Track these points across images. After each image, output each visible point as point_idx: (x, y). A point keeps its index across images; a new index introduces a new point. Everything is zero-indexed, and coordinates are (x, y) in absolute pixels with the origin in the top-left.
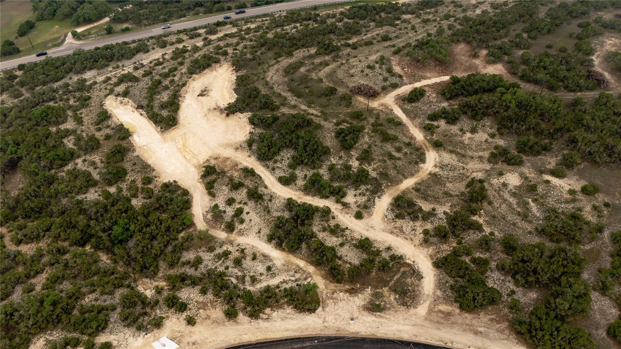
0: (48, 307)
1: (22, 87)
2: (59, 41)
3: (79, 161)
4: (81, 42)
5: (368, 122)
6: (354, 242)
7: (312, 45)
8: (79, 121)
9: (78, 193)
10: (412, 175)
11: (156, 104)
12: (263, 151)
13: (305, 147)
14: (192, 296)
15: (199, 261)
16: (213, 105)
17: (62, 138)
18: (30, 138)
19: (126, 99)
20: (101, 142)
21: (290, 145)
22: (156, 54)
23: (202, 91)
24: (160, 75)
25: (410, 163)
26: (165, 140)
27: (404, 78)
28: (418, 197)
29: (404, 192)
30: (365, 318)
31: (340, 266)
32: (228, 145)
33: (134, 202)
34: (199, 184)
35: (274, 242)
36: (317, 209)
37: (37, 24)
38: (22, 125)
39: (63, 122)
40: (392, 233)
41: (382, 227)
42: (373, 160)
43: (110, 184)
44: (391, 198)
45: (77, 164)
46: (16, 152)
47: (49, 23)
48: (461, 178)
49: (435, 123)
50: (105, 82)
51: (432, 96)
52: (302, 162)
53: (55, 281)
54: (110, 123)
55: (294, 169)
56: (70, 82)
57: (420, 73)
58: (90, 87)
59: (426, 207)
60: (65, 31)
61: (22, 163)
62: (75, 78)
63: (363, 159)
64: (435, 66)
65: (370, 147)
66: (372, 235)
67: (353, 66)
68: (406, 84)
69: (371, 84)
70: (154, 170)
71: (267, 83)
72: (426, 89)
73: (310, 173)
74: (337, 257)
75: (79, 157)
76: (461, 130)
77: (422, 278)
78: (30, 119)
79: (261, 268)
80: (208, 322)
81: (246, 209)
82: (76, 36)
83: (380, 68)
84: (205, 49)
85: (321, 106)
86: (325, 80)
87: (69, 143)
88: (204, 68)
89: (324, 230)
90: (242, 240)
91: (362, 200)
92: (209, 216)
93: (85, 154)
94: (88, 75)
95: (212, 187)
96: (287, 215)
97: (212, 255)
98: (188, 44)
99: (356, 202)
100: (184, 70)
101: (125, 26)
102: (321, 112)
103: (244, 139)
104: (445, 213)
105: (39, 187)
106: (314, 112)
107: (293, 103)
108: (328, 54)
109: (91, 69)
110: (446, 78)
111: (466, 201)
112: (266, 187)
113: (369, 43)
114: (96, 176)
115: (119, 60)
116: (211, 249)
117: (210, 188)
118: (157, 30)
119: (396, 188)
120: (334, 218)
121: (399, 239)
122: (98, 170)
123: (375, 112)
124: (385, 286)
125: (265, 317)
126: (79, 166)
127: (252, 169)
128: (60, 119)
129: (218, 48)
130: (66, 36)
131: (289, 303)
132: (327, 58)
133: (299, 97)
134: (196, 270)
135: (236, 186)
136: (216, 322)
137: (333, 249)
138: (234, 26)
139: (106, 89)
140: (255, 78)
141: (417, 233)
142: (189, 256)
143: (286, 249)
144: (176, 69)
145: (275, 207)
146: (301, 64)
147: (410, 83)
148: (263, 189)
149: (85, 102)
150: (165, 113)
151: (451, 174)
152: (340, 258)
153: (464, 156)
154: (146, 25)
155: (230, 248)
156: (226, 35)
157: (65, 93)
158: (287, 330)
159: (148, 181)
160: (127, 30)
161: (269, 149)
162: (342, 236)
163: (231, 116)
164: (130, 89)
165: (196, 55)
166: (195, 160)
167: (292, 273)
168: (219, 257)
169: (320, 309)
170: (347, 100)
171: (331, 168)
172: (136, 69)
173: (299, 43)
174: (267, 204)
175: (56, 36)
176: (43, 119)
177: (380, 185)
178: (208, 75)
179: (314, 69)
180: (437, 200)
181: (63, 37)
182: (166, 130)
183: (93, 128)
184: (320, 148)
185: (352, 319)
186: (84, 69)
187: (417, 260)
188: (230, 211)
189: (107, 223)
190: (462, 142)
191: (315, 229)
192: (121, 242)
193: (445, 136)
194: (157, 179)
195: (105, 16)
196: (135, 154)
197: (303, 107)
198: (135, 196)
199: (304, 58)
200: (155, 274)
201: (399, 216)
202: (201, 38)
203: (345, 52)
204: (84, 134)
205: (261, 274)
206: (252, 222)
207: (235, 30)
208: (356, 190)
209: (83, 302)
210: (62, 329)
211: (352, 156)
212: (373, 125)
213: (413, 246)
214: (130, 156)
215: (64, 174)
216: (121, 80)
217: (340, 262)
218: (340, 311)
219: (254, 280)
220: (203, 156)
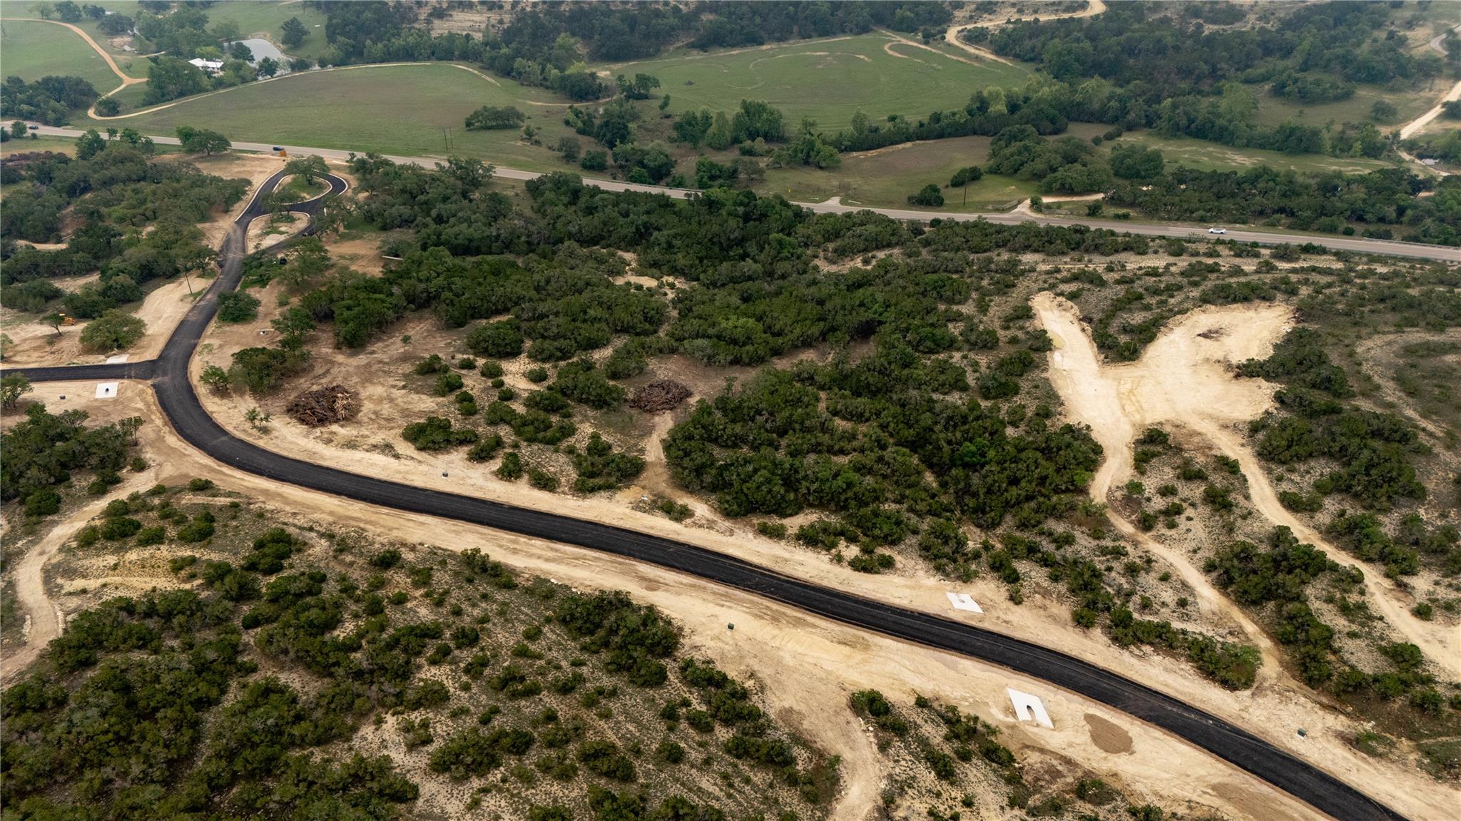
0: (840, 482)
1: (925, 246)
2: (1008, 206)
3: (957, 356)
4: (1040, 216)
6: (1383, 643)
8: (983, 308)
9: (934, 391)
11: (1116, 323)
12: (1275, 443)
13: (1370, 466)
14: (1033, 574)
15: (1068, 540)
16: (1220, 355)
17: (949, 320)
18: (908, 304)
19: (1070, 303)
20: (1001, 344)
21: (1341, 455)
22: (1159, 262)
23: (1210, 331)
24: (1146, 289)
26: (1102, 375)
30: (1329, 746)
31: (1329, 663)
32: (1211, 417)
33: (1010, 431)
34: (1125, 450)
35: (1214, 574)
36: (1334, 567)
37: (985, 177)
38: (904, 288)
39: (959, 303)
43: (986, 398)
45: (952, 357)
46: (881, 314)
47: (1004, 180)
50: (1048, 272)
52: (1349, 487)
53: (860, 469)
54: (1027, 324)
55: (1326, 494)
56: (996, 259)
58: (1023, 273)
60: (1023, 196)
61: (882, 329)
62: (1005, 256)
66: (1430, 650)
70: (1062, 404)
71: (1352, 354)
73: (1354, 511)
74: (1330, 647)
75: (958, 350)
78: (917, 284)
79: (1167, 595)
80: (1042, 612)
81: (1190, 512)
82: (1036, 205)
84: (1256, 277)
87: (955, 329)
88: (1235, 301)
89: (1330, 600)
90: (1157, 549)
91: (1446, 595)
92: (1118, 494)
93: (970, 350)
94: (1028, 258)
95: (1146, 461)
96: (1264, 549)
97: (1096, 542)
98: (1226, 262)
99: (1429, 593)
100: (1195, 293)
101: (1121, 211)
102: (1448, 433)
103: (1248, 417)
105: (890, 363)
106: (1431, 427)
107: (1389, 399)
109: (1036, 251)
112: (1247, 497)
114: (971, 379)
115: (1087, 251)
116: (1097, 535)
117: (1142, 461)
120: (1362, 593)
122: (977, 375)
124: (1410, 738)
125: (1137, 652)
126: (954, 360)
127: (1236, 462)
128: (958, 297)
129: (1286, 281)
130: (1020, 202)
131: (1190, 658)
133: (1410, 394)
134: (1058, 548)
135: (1190, 474)
136: (1054, 619)
137: (1329, 634)
138: (1339, 260)
139: (1045, 282)
140: (1331, 340)
142: (1060, 528)
143: (1233, 597)
144: (1180, 288)
145: (1248, 530)
146: (1454, 348)
148: (1240, 498)
149: (1005, 288)
150: (1123, 339)
152: (1335, 652)
154: (1163, 219)
155: (1129, 549)
156: (1314, 269)
157: (980, 271)
159: (1045, 414)
160: (1125, 217)
161: (1289, 447)
162: (1362, 625)
163: (1244, 381)
164: (1085, 293)
165: (1232, 280)
166: (1138, 416)
167: (1221, 631)
168: (1104, 551)
169: (1248, 693)
171: (1410, 523)
172: (1110, 269)
174: (1235, 519)
175: (1005, 198)
176: (935, 288)
178: (1234, 313)
181: (1015, 202)
182: (1113, 361)
183: (997, 324)
184: (1403, 480)
185: (1301, 733)
186: (1027, 248)
188: (1159, 503)
189: (958, 435)
191: (1309, 591)
192: (966, 466)
194: (1062, 418)
195: (1098, 192)
196: (1044, 375)
197: (1410, 413)
198: (1014, 424)
200: (994, 525)
202: (1256, 261)
204: (981, 327)
205: (1164, 604)
206: (1190, 535)
207: (1339, 266)
208: (1445, 576)
209: (882, 507)
210: (843, 518)
214: (1035, 374)
215: (929, 363)
216: (1075, 278)
217: (1331, 657)
218: (1284, 715)
219: (1146, 605)
220: (1157, 413)
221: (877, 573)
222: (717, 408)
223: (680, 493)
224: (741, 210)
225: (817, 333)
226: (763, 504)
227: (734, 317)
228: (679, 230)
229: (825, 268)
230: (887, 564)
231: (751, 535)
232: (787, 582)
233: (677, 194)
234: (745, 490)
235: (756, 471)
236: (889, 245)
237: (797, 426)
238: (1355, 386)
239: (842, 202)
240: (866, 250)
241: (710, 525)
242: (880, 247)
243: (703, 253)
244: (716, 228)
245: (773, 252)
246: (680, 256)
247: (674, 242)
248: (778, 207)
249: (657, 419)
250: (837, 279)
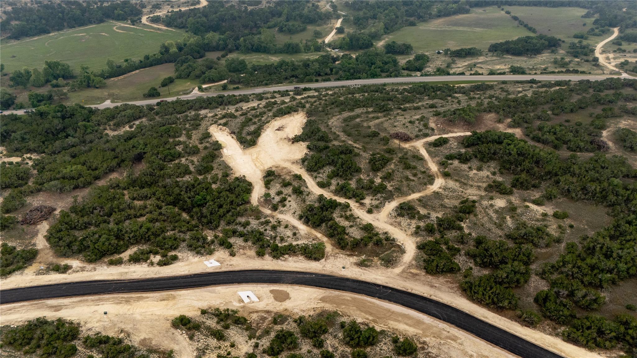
0: (143, 229)
1: (157, 115)
2: (189, 91)
3: (183, 160)
4: (203, 93)
5: (397, 156)
6: (361, 226)
7: (372, 106)
8: (189, 137)
9: (178, 177)
10: (420, 191)
11: (244, 132)
12: (311, 165)
13: (342, 164)
14: (237, 242)
15: (248, 223)
16: (285, 136)
17: (176, 145)
18: (155, 142)
19: (224, 128)
20: (201, 150)
21: (332, 163)
22: (254, 104)
23: (279, 128)
24: (253, 116)
25: (421, 184)
26: (245, 154)
27: (436, 131)
28: (419, 205)
29: (409, 201)
30: (354, 269)
31: (346, 239)
32: (288, 160)
33: (214, 186)
34: (260, 181)
35: (303, 219)
36: (340, 204)
37: (176, 80)
38: (152, 135)
39: (178, 137)
40: (391, 224)
41: (386, 220)
42: (393, 180)
43: (201, 175)
44: (398, 204)
45: (181, 161)
46: (144, 149)
47: (184, 80)
48: (457, 198)
49: (450, 162)
50: (213, 117)
51: (454, 144)
52: (338, 174)
53: (152, 221)
54: (210, 140)
55: (332, 178)
56: (189, 115)
57: (449, 129)
58: (202, 119)
59: (423, 211)
60: (194, 86)
61: (146, 155)
62: (193, 113)
63: (386, 178)
64: (464, 125)
65: (393, 171)
66: (375, 224)
67: (398, 121)
68: (436, 135)
69: (408, 133)
70: (232, 169)
71: (328, 126)
72: (451, 139)
73: (342, 182)
74: (345, 233)
75: (183, 157)
76: (470, 168)
77: (405, 253)
78: (157, 133)
79: (289, 233)
80: (244, 256)
81: (289, 199)
82: (201, 89)
83: (419, 123)
84: (290, 103)
85: (364, 143)
86: (372, 127)
87: (179, 148)
88: (285, 114)
89: (341, 216)
90: (281, 217)
91: (375, 203)
92: (262, 200)
93: (188, 156)
94: (203, 112)
95: (269, 184)
96: (317, 205)
97: (258, 221)
98: (279, 99)
99: (370, 204)
100: (271, 114)
101: (235, 86)
102: (363, 146)
103: (300, 157)
104: (437, 217)
105: (154, 170)
106: (357, 146)
107: (343, 139)
108: (381, 112)
109: (205, 108)
110: (469, 134)
111: (456, 212)
112: (307, 187)
113: (418, 108)
114: (192, 168)
115: (226, 105)
116: (258, 218)
117: (267, 184)
118: (259, 90)
119: (405, 198)
120: (351, 210)
121: (396, 229)
122: (194, 166)
123: (405, 150)
124: (376, 257)
125: (283, 259)
126: (183, 162)
127: (300, 175)
128: (177, 134)
129: (301, 103)
130: (193, 89)
131: (302, 254)
132: (380, 115)
133: (349, 136)
134: (244, 228)
135: (286, 184)
136: (250, 257)
137: (344, 228)
138: (316, 92)
139: (212, 121)
140: (320, 122)
141: (411, 227)
142: (243, 220)
143: (311, 226)
144: (265, 113)
145: (310, 199)
146: (358, 116)
147: (439, 135)
148: (305, 188)
149: (196, 126)
150: (249, 138)
151: (451, 194)
152: (347, 234)
153: (465, 184)
154: (251, 87)
155: (271, 220)
156: (309, 97)
157: (184, 121)
158: (296, 268)
159: (226, 175)
160: (237, 88)
161: (316, 165)
162: (353, 222)
163: (296, 144)
164: (229, 122)
165: (283, 106)
166: (262, 167)
167: (311, 240)
168: (262, 224)
169: (324, 260)
170: (386, 141)
171: (359, 181)
172: (237, 111)
173: (361, 104)
174: (305, 197)
175: (187, 88)
176: (166, 133)
177: (393, 195)
178: (286, 119)
179: (367, 120)
180: (434, 209)
181: (191, 89)
182: (247, 147)
183: (197, 142)
184: (353, 167)
185: (344, 268)
186: (201, 108)
187: (405, 243)
188: (277, 199)
189: (192, 193)
190: (468, 176)
191: (334, 215)
192: (199, 206)
193: (455, 170)
194: (233, 175)
195: (224, 80)
196: (222, 159)
197: (350, 142)
198: (215, 183)
199: (362, 113)
200: (217, 227)
201: (400, 215)
202: (289, 97)
203: (395, 113)
204: (191, 145)
205: (288, 237)
206: (291, 207)
207: (316, 94)
208: (373, 196)
209: (166, 234)
210: (149, 245)
211: (378, 176)
212: (400, 158)
213: (405, 235)
214: (218, 160)
215: (172, 166)
216: (224, 117)
217: (346, 237)
218: (337, 263)
219: (282, 239)
220: (268, 164)
221: (171, 264)
222: (72, 212)
223: (61, 259)
224: (59, 114)
225: (115, 165)
226: (108, 251)
227: (69, 167)
228: (27, 130)
229: (111, 133)
230: (175, 258)
231: (105, 267)
232: (129, 282)
233: (20, 113)
234: (97, 247)
235: (100, 237)
236: (140, 118)
237: (116, 210)
238: (331, 137)
239: (112, 102)
240: (129, 122)
241: (83, 269)
242: (135, 119)
243: (44, 139)
244: (47, 126)
245: (82, 131)
246: (31, 143)
247: (25, 136)
248: (79, 110)
249: (39, 226)
250: (119, 137)
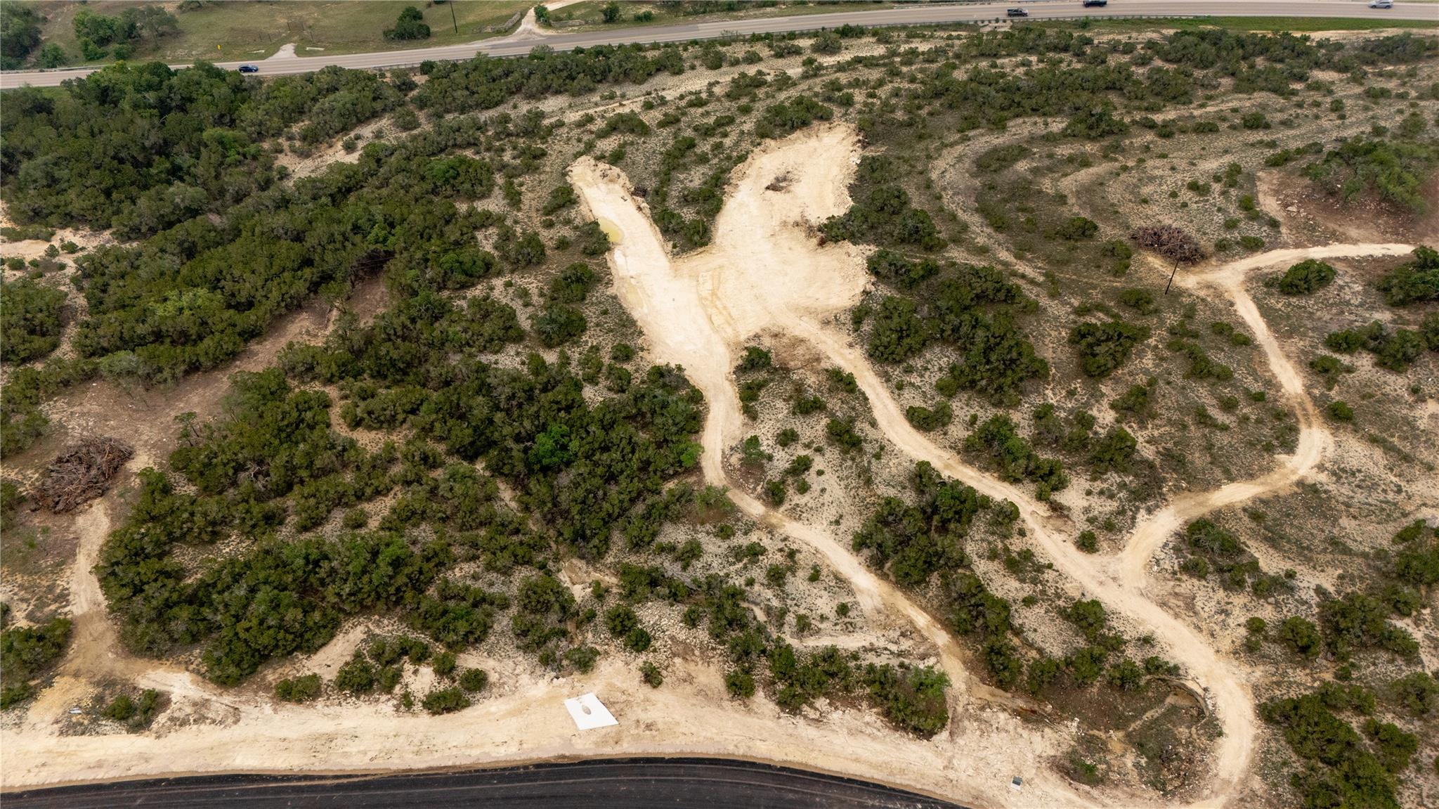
0: (384, 568)
1: (421, 108)
2: (509, 24)
3: (498, 283)
4: (550, 32)
5: (1162, 322)
6: (1061, 603)
7: (1059, 112)
8: (514, 199)
9: (483, 350)
10: (1251, 476)
11: (675, 191)
12: (885, 340)
13: (988, 350)
14: (664, 622)
15: (692, 552)
16: (795, 215)
17: (475, 228)
18: (416, 217)
19: (616, 170)
20: (548, 252)
21: (952, 338)
22: (696, 81)
23: (777, 179)
24: (696, 129)
25: (1251, 445)
26: (676, 273)
27: (1284, 230)
28: (1254, 535)
29: (1218, 514)
30: (1048, 788)
31: (1014, 649)
32: (809, 312)
33: (588, 392)
34: (727, 384)
35: (866, 552)
36: (985, 503)
38: (407, 188)
39: (484, 196)
40: (1163, 604)
41: (1142, 584)
42: (1153, 416)
43: (549, 346)
44: (1181, 521)
45: (492, 289)
46: (385, 240)
48: (1386, 512)
49: (1345, 359)
50: (580, 124)
51: (1352, 288)
52: (973, 383)
53: (406, 517)
54: (573, 214)
55: (950, 396)
56: (512, 114)
57: (1332, 226)
58: (550, 130)
59: (1271, 563)
60: (524, 5)
61: (393, 266)
62: (524, 108)
63: (1129, 409)
64: (1379, 214)
65: (1153, 382)
66: (1109, 598)
67: (1152, 179)
68: (1285, 246)
69: (1190, 230)
70: (641, 333)
71: (929, 185)
72: (1339, 267)
73: (986, 414)
74: (1011, 627)
75: (499, 274)
76: (1415, 391)
77: (1220, 734)
78: (423, 178)
79: (825, 604)
80: (689, 689)
81: (819, 463)
82: (543, 18)
83: (1223, 193)
84: (804, 85)
85: (1049, 259)
86: (1072, 200)
87: (487, 242)
88: (793, 128)
89: (993, 556)
90: (796, 531)
91: (1103, 507)
92: (735, 459)
93: (512, 272)
94: (551, 104)
95: (754, 398)
96: (909, 499)
97: (725, 545)
98: (770, 68)
99: (1087, 510)
100: (749, 126)
101: (644, 9)
102: (1046, 275)
103: (848, 304)
104: (1319, 590)
105: (413, 321)
106: (1029, 271)
107: (980, 241)
108: (1092, 139)
109: (558, 92)
110: (1402, 250)
111: (1385, 575)
112: (873, 424)
113: (1207, 128)
114: (524, 322)
115: (616, 82)
116: (725, 533)
117: (749, 397)
118: (710, 28)
119: (1201, 498)
120: (1022, 533)
121: (1179, 625)
122: (530, 310)
123: (1186, 300)
124: (1117, 728)
125: (812, 714)
126: (496, 293)
127: (850, 376)
128: (479, 189)
129: (835, 86)
130: (523, 16)
131: (873, 701)
132: (1089, 148)
133: (999, 228)
134: (684, 568)
135: (806, 407)
136: (706, 695)
137: (1005, 606)
138: (879, 41)
139: (579, 140)
140: (906, 167)
141: (1230, 621)
142: (676, 534)
143: (892, 578)
144: (731, 121)
145: (885, 474)
146: (1021, 152)
147: (1297, 245)
148: (866, 427)
149: (533, 160)
150: (688, 214)
151: (1360, 496)
152: (1018, 632)
153: (1407, 458)
154: (687, 14)
155: (766, 542)
156: (858, 60)
157: (498, 136)
158: (857, 760)
159: (625, 354)
160: (646, 19)
161: (900, 338)
162: (1034, 581)
163: (830, 247)
164: (628, 149)
165: (782, 96)
166: (729, 330)
167: (894, 634)
168: (738, 554)
169: (944, 735)
170: (1118, 257)
171: (1042, 414)
172: (648, 106)
173: (1027, 103)
174: (869, 462)
175: (504, 12)
176: (447, 181)
177: (1159, 482)
178: (797, 146)
179: (1050, 169)
180: (1304, 553)
181: (516, 17)
182: (683, 251)
183: (537, 220)
184: (1025, 360)
185: (1017, 782)
187: (1215, 688)
188: (782, 459)
189: (527, 424)
190: (1411, 424)
191: (970, 548)
192: (545, 470)
193: (1363, 397)
194: (644, 354)
196: (610, 291)
197: (1004, 255)
198: (592, 380)
199: (1032, 139)
200: (600, 555)
201: (1191, 569)
202: (799, 59)
203: (1137, 141)
204: (519, 230)
205: (823, 618)
206: (826, 495)
207: (880, 50)
208: (1094, 479)
209: (449, 575)
210: (401, 619)
211: (1103, 395)
212: (1172, 331)
213: (1211, 651)
214: (599, 293)
215: (464, 304)
216: (614, 127)
217: (1016, 641)
218: (989, 754)
219: (804, 626)
220: (748, 325)
221: (468, 704)
222: (177, 469)
223: (140, 663)
224: (151, 97)
225: (304, 291)
226: (277, 646)
227: (172, 294)
228: (61, 152)
229: (300, 169)
230: (477, 681)
231: (268, 708)
232: (338, 788)
233: (48, 79)
234: (242, 635)
235: (253, 590)
236: (375, 115)
237: (304, 473)
238: (943, 231)
239: (299, 52)
240: (345, 129)
241: (200, 712)
242: (363, 120)
243: (109, 182)
244: (117, 138)
245: (215, 158)
246: (72, 194)
247: (57, 174)
248: (206, 82)
249: (81, 521)
250: (313, 188)
